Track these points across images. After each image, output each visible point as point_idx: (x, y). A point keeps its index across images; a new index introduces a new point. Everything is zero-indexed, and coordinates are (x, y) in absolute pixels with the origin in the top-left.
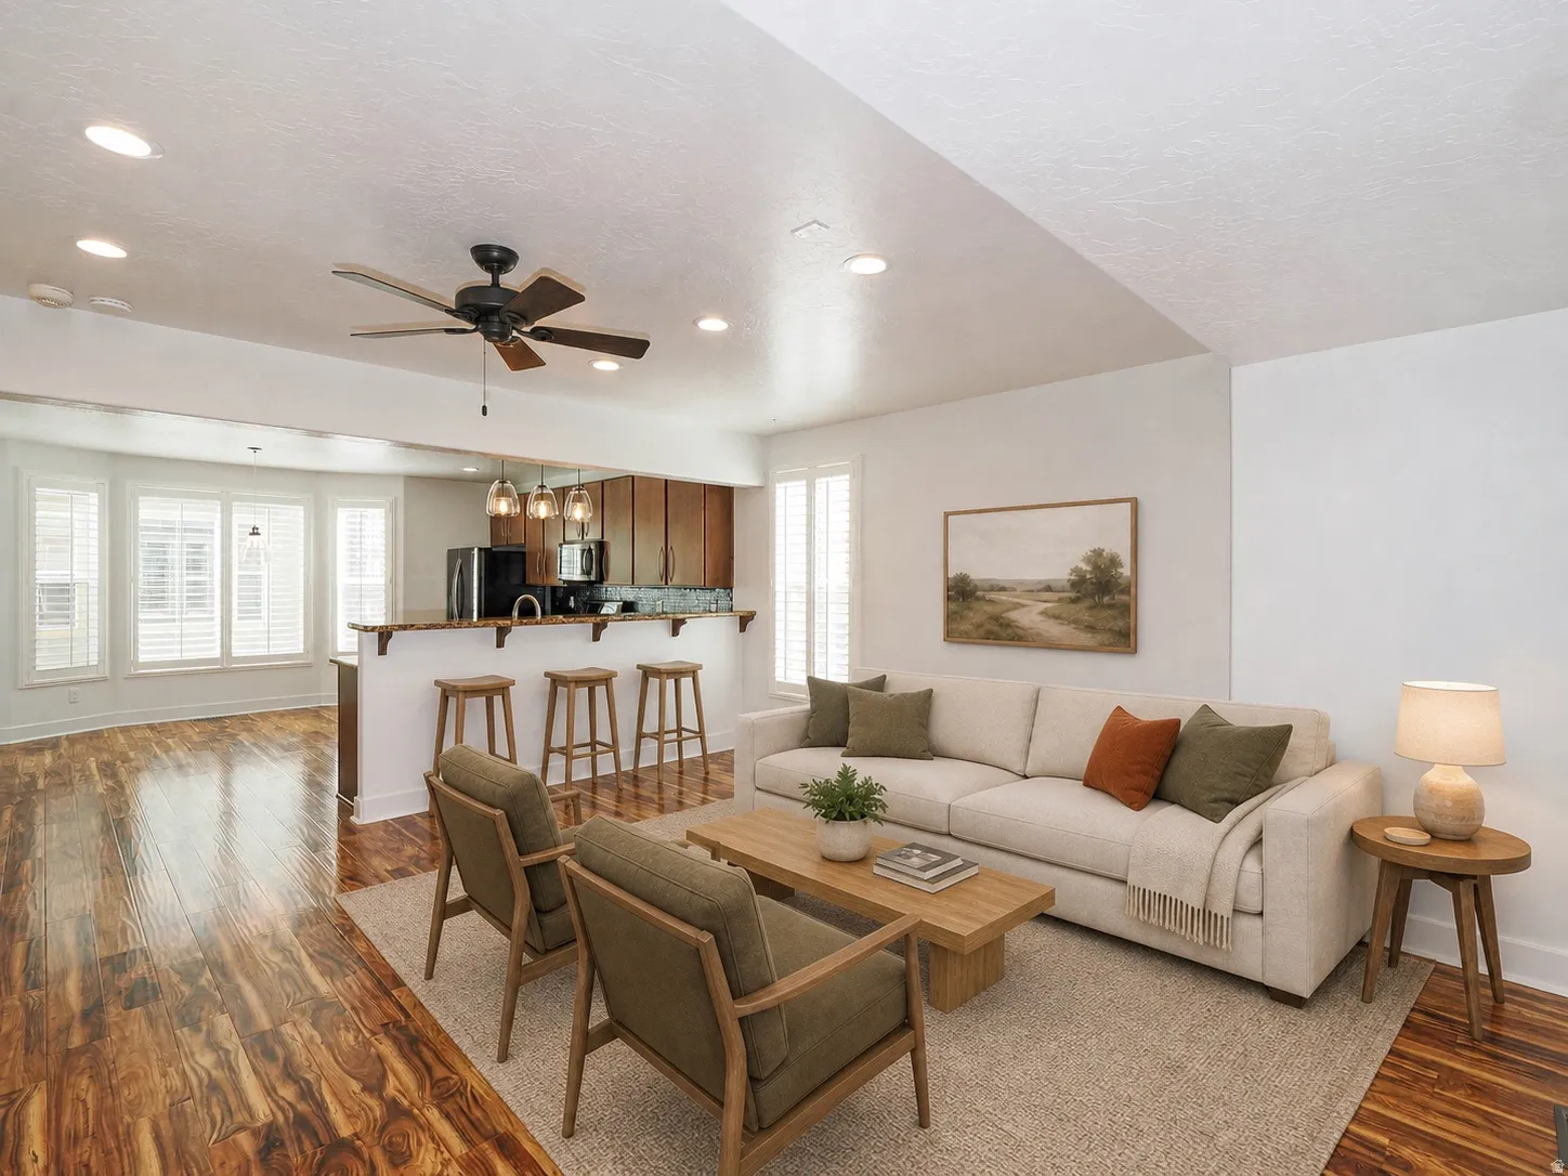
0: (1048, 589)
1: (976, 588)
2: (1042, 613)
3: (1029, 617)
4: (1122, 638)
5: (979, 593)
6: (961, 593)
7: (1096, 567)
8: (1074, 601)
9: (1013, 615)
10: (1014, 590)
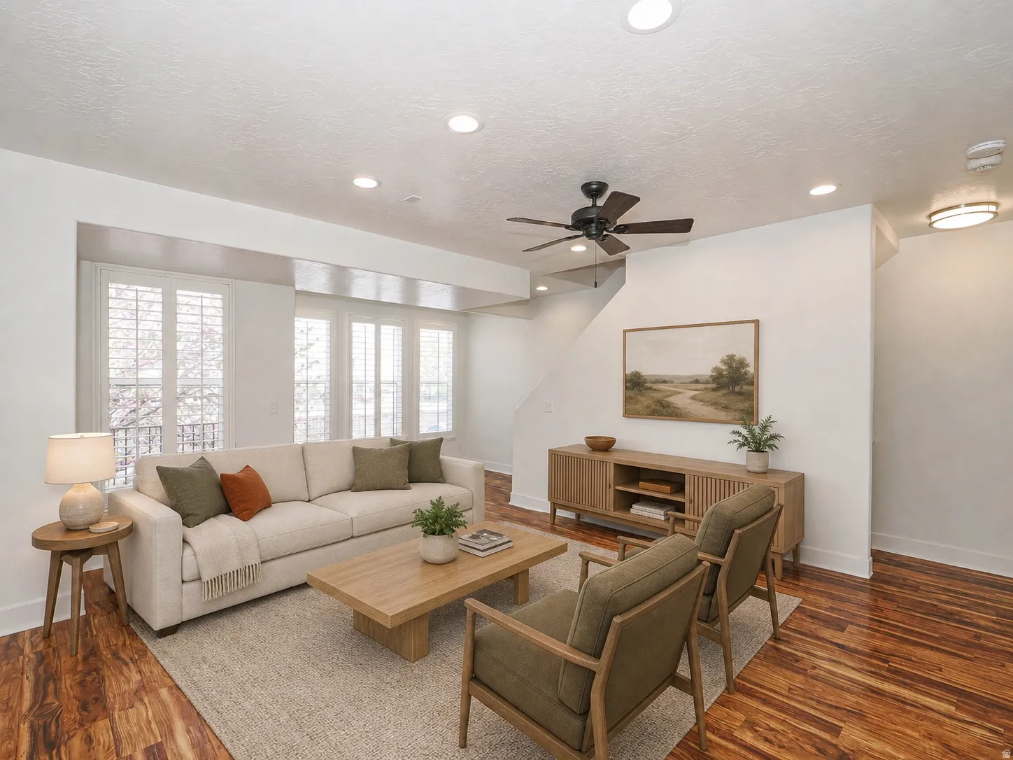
0: (697, 382)
1: (645, 381)
2: (693, 398)
3: (682, 400)
4: (749, 415)
5: (649, 385)
6: (634, 384)
7: (730, 367)
8: (714, 390)
9: (672, 399)
10: (672, 382)
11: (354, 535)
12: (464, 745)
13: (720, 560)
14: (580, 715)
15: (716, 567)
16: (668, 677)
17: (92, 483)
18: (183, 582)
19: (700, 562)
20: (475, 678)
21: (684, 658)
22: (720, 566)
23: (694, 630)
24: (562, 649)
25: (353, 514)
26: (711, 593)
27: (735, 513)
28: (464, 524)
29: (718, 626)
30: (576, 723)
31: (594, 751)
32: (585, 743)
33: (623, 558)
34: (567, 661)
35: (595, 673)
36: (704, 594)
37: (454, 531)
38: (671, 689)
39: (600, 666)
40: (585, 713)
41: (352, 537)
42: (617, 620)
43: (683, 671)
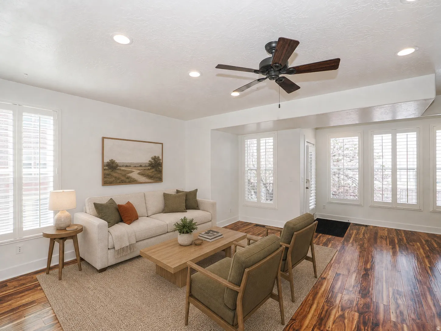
0: (141, 166)
1: (117, 166)
2: (138, 174)
3: (135, 175)
4: (159, 179)
6: (110, 167)
8: (149, 169)
9: (130, 175)
10: (130, 166)
11: (168, 231)
12: (187, 324)
13: (288, 246)
14: (233, 310)
15: (287, 248)
16: (269, 295)
17: (66, 210)
18: (108, 249)
19: (281, 246)
20: (191, 295)
21: (275, 287)
22: (288, 248)
23: (279, 274)
24: (225, 283)
25: (168, 223)
26: (285, 259)
27: (294, 225)
28: (196, 228)
29: (288, 274)
30: (231, 314)
31: (238, 326)
32: (235, 322)
33: (249, 244)
34: (227, 288)
35: (238, 292)
36: (283, 260)
37: (192, 232)
38: (270, 300)
39: (240, 289)
40: (235, 309)
41: (167, 232)
42: (247, 270)
43: (275, 291)
